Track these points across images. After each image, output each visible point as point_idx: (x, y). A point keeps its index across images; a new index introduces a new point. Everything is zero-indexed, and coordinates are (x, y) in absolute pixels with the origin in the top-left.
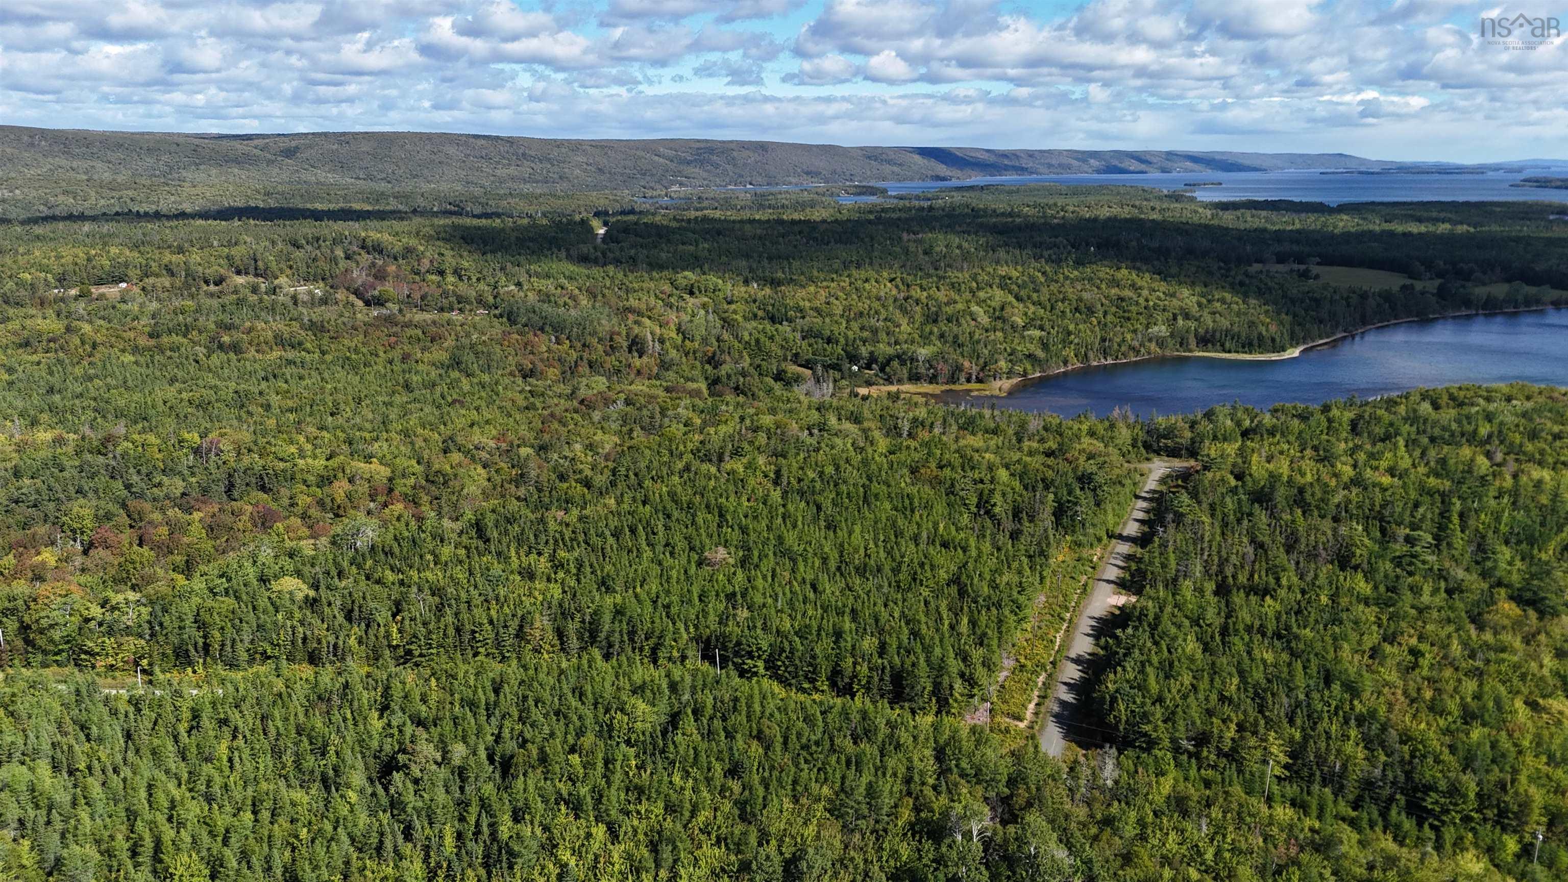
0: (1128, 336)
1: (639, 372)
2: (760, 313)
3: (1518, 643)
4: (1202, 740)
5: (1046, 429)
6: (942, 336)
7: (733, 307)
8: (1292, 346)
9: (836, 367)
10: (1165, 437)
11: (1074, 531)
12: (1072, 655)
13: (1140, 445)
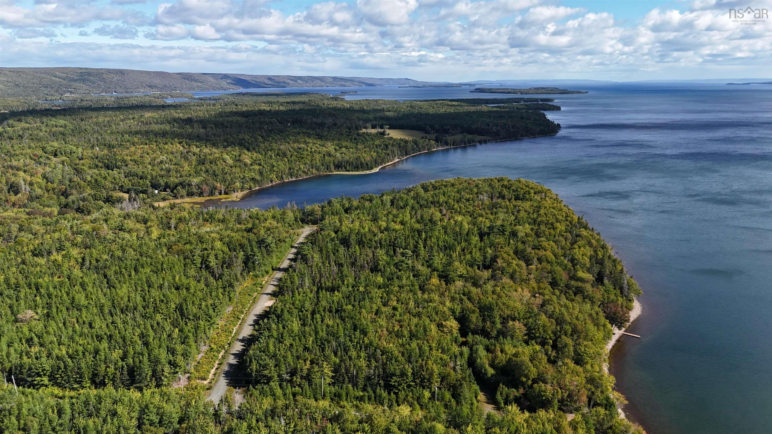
0: (302, 167)
1: (14, 205)
2: (100, 164)
3: (437, 298)
4: (293, 373)
5: (250, 217)
6: (207, 171)
7: (82, 161)
8: (376, 167)
9: (144, 192)
10: (311, 215)
11: (254, 270)
12: (240, 337)
13: (299, 220)
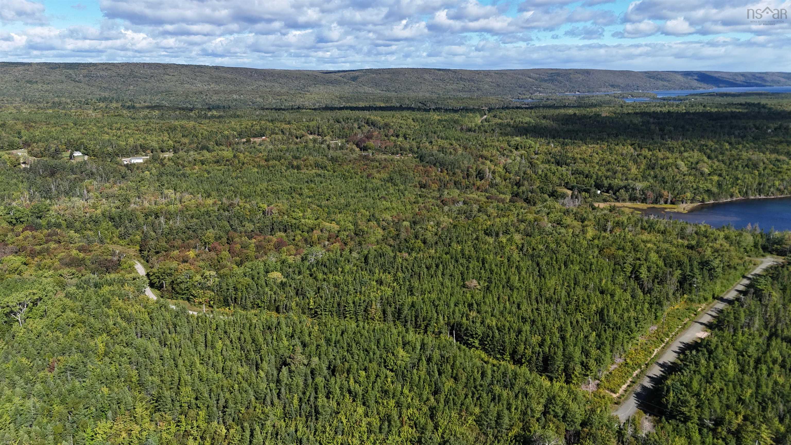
0: (777, 183)
1: (478, 189)
2: (552, 160)
4: (719, 422)
5: (696, 233)
6: (656, 177)
7: (537, 156)
9: (587, 191)
10: (777, 243)
11: (690, 293)
12: (661, 362)
13: (760, 247)
